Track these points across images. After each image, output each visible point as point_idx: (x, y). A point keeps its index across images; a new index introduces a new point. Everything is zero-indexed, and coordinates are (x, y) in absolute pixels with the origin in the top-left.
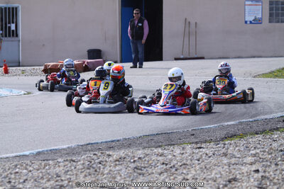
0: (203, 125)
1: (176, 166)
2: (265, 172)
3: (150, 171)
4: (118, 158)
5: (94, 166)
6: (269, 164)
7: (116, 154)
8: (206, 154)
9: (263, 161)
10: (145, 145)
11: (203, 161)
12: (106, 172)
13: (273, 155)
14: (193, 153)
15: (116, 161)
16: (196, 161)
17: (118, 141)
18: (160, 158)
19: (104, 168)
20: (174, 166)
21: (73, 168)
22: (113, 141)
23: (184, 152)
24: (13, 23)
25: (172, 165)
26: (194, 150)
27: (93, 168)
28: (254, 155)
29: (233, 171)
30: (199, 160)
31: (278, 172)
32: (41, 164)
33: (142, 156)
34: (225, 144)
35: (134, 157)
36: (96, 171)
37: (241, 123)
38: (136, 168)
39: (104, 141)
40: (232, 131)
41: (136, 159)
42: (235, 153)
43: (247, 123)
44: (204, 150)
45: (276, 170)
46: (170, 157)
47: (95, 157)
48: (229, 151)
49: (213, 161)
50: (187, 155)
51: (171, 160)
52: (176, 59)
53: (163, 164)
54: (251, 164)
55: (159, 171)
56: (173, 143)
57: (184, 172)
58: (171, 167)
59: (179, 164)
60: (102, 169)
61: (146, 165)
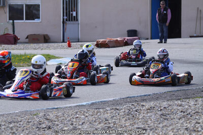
1: (191, 114)
3: (172, 117)
4: (149, 107)
7: (148, 105)
10: (169, 98)
12: (140, 117)
15: (148, 109)
17: (149, 95)
18: (179, 108)
21: (117, 114)
22: (145, 96)
23: (197, 103)
24: (74, 11)
25: (188, 112)
27: (132, 114)
32: (94, 111)
33: (166, 106)
35: (161, 107)
36: (133, 116)
38: (162, 114)
39: (139, 95)
41: (162, 108)
46: (187, 107)
47: (133, 107)
50: (199, 105)
51: (187, 109)
52: (191, 37)
53: (182, 112)
55: (179, 117)
56: (189, 97)
57: (197, 118)
58: (187, 114)
59: (193, 112)
60: (138, 115)
61: (169, 113)
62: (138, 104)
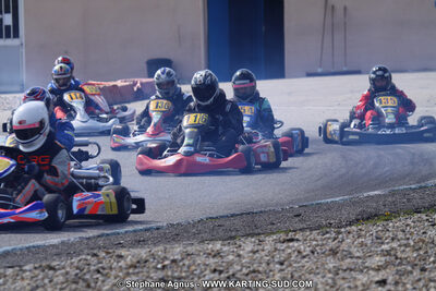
0: (326, 197)
1: (238, 275)
2: (397, 283)
4: (135, 260)
5: (87, 277)
6: (409, 268)
7: (133, 255)
8: (299, 252)
9: (400, 264)
10: (205, 236)
11: (291, 265)
12: (106, 288)
13: (421, 252)
14: (276, 249)
15: (131, 266)
16: (277, 266)
17: (158, 229)
18: (211, 261)
19: (103, 281)
20: (233, 275)
21: (46, 281)
23: (261, 247)
25: (231, 273)
26: (279, 246)
27: (85, 281)
28: (388, 253)
29: (340, 282)
30: (282, 264)
31: (421, 284)
33: (178, 257)
34: (339, 233)
35: (165, 258)
36: (89, 286)
37: (393, 193)
40: (371, 208)
41: (166, 263)
42: (353, 250)
43: (404, 193)
44: (296, 244)
45: (419, 280)
46: (231, 257)
47: (94, 261)
48: (344, 246)
49: (308, 264)
50: (263, 253)
51: (231, 264)
52: (309, 75)
53: (215, 271)
54: (378, 269)
56: (256, 231)
58: (228, 278)
59: (245, 271)
60: (99, 283)
61: (184, 274)
62: (108, 253)
